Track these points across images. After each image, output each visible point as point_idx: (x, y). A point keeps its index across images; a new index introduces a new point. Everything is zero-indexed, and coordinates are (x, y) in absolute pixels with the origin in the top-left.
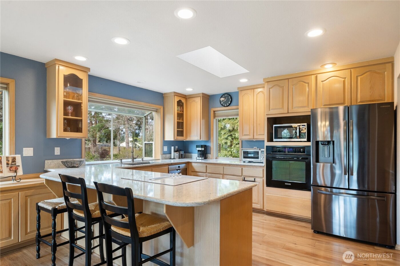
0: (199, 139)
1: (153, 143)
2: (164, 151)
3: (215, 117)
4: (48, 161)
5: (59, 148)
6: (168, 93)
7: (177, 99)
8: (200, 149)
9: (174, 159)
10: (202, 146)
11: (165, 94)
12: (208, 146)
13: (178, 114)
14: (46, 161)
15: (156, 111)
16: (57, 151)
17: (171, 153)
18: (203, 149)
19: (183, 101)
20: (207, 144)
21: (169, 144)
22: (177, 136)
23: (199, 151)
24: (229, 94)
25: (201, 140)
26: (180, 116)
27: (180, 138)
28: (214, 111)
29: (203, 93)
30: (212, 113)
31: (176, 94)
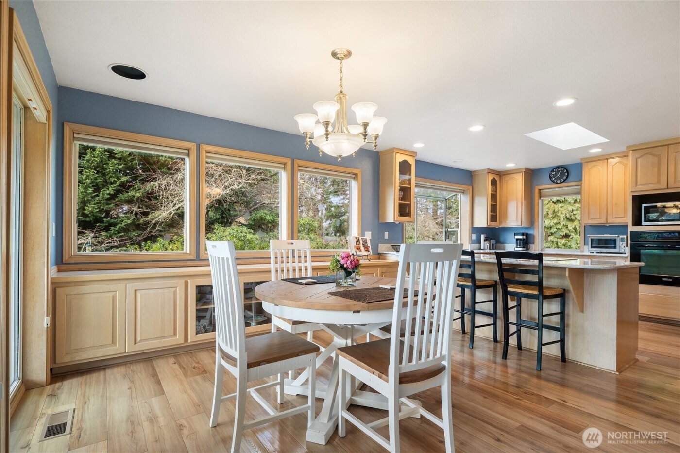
0: (520, 224)
1: (459, 230)
2: (473, 239)
3: (540, 196)
4: (382, 244)
5: (387, 232)
6: (479, 170)
7: (491, 177)
8: (520, 237)
9: (484, 249)
10: (523, 234)
11: (474, 172)
12: (531, 234)
13: (492, 194)
14: (380, 245)
15: (463, 192)
16: (386, 235)
17: (480, 243)
18: (524, 237)
19: (497, 178)
20: (530, 232)
21: (478, 231)
22: (491, 221)
23: (517, 240)
24: (565, 167)
25: (523, 226)
26: (494, 197)
27: (494, 225)
28: (540, 190)
29: (526, 169)
30: (537, 192)
31: (491, 171)
